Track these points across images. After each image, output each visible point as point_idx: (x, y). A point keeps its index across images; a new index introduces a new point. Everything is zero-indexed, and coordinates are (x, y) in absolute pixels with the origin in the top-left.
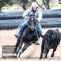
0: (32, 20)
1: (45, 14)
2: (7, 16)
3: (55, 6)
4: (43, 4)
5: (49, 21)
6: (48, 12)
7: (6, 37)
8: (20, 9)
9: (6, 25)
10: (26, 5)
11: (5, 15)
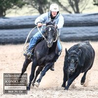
0: (49, 30)
2: (14, 24)
3: (88, 9)
7: (12, 55)
9: (14, 37)
10: (44, 7)
11: (12, 22)
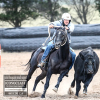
0: (59, 34)
1: (81, 31)
2: (29, 34)
4: (78, 17)
5: (86, 40)
6: (85, 28)
8: (47, 23)
9: (28, 45)
10: (55, 18)
11: (27, 32)
